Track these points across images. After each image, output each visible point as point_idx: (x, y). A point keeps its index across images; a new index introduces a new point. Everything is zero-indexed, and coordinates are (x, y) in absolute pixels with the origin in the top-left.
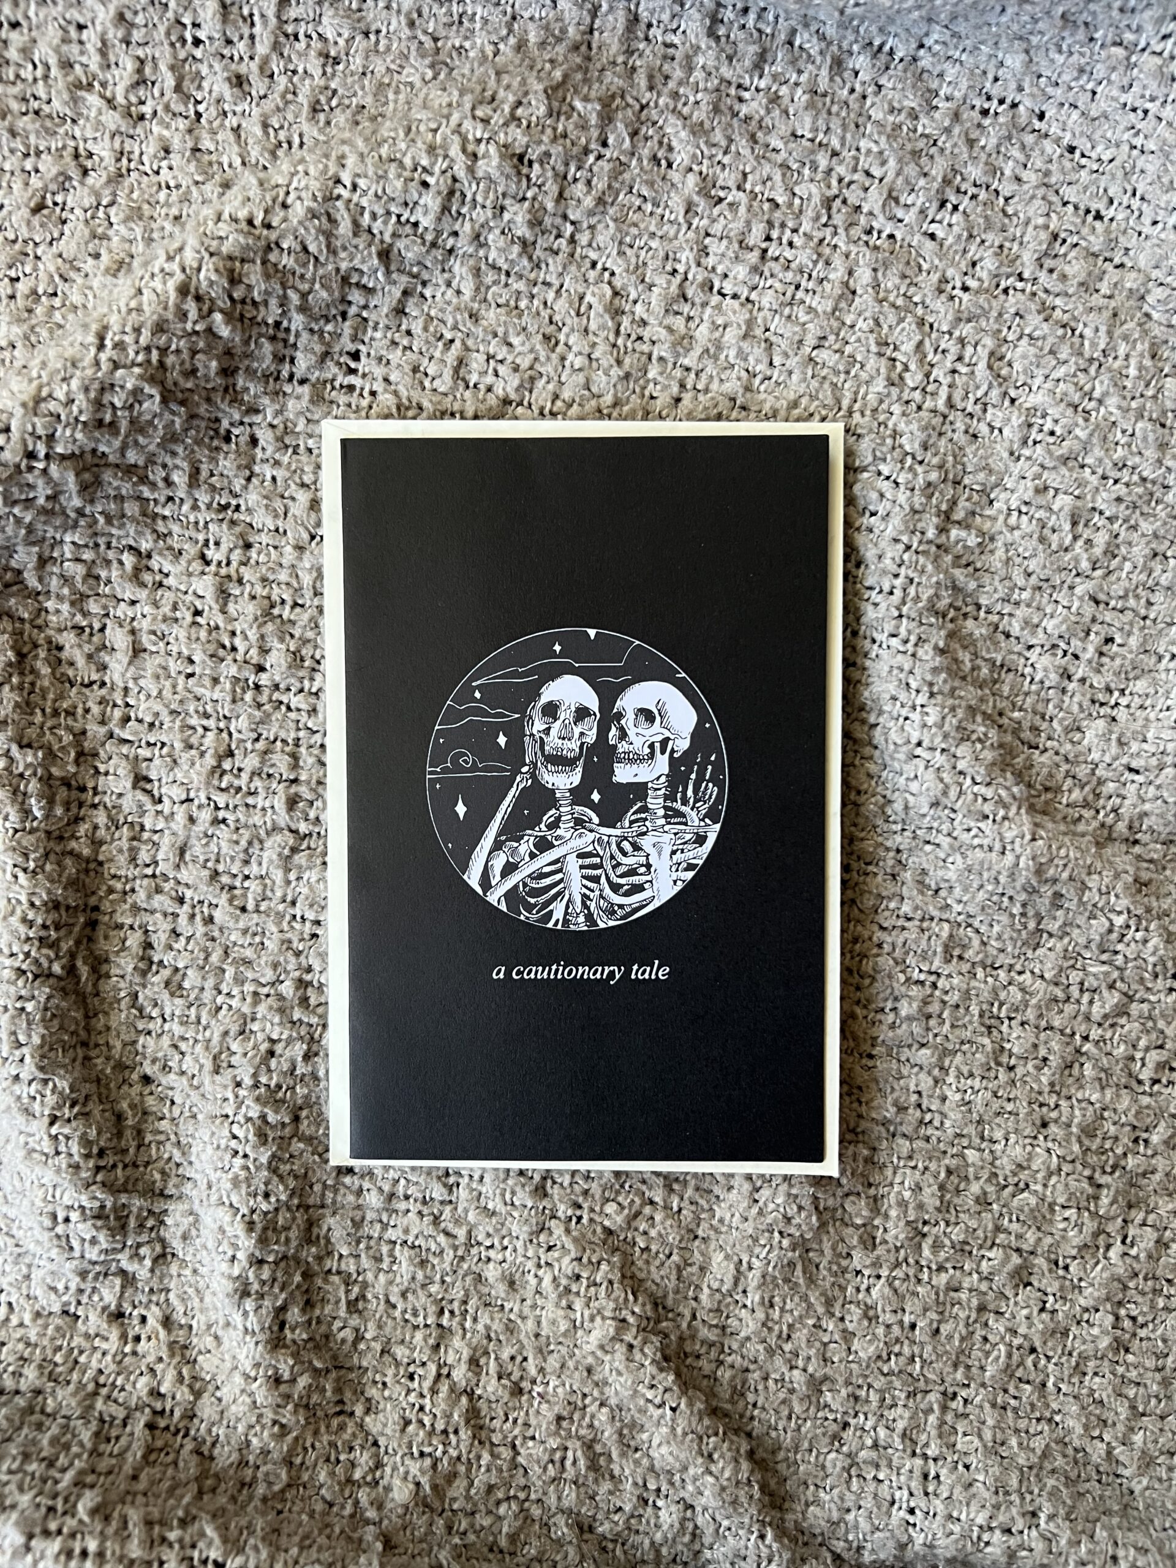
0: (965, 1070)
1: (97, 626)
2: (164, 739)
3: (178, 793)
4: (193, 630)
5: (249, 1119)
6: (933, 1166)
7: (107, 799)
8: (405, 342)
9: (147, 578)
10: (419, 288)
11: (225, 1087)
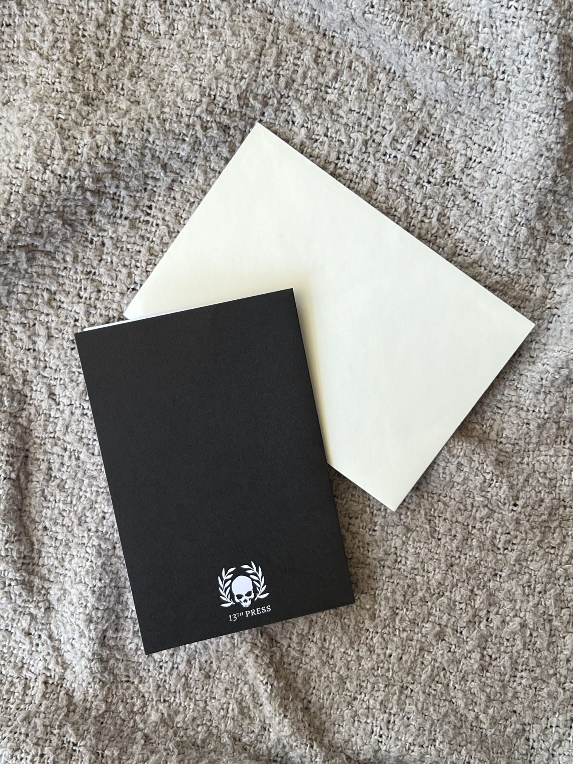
0: (417, 539)
1: (31, 324)
2: (62, 377)
3: (66, 401)
4: (75, 328)
5: (93, 546)
6: (401, 582)
7: (35, 402)
8: (172, 202)
9: (54, 304)
10: (180, 179)
11: (84, 531)
